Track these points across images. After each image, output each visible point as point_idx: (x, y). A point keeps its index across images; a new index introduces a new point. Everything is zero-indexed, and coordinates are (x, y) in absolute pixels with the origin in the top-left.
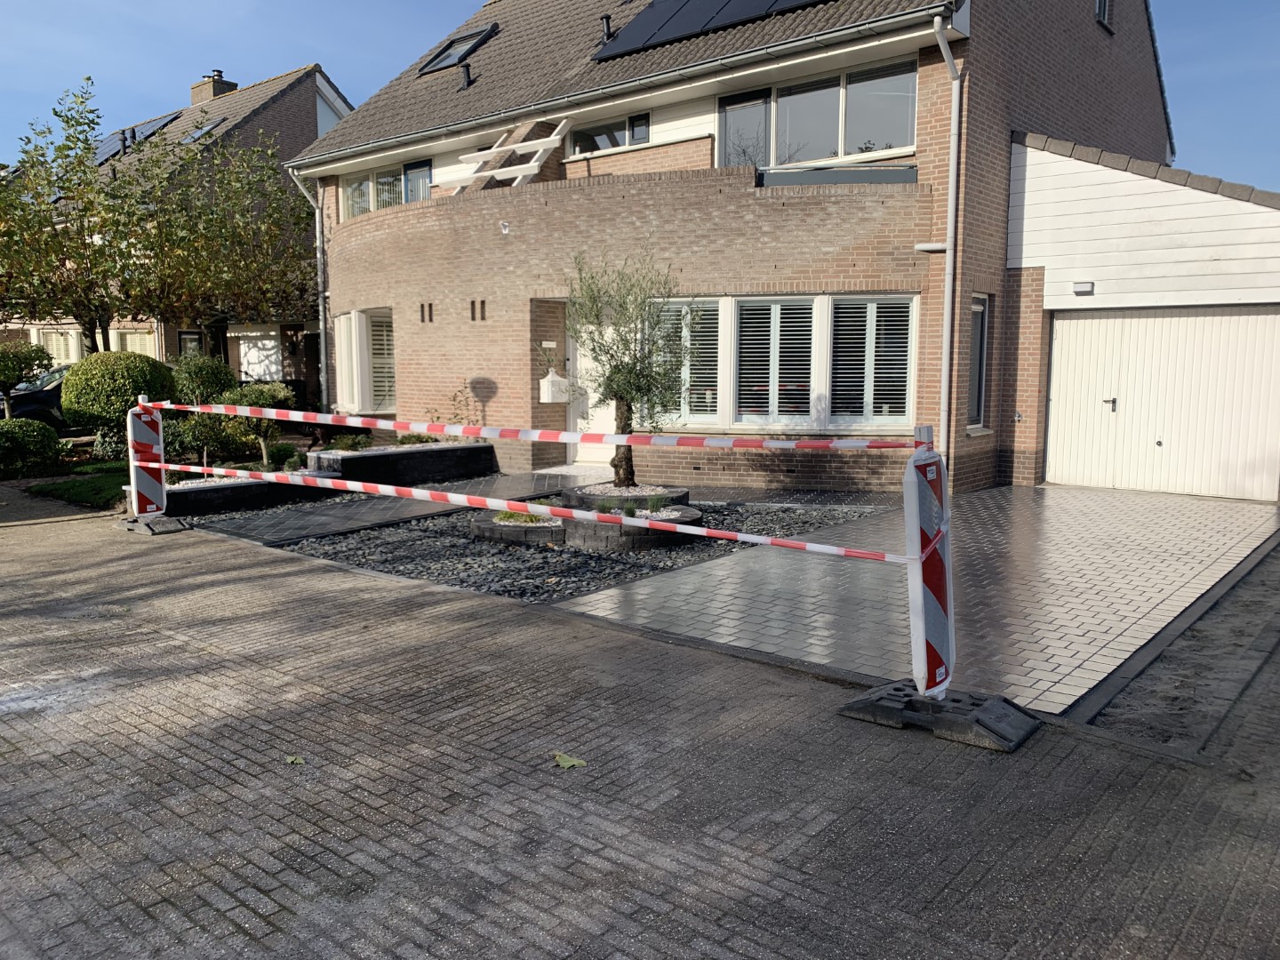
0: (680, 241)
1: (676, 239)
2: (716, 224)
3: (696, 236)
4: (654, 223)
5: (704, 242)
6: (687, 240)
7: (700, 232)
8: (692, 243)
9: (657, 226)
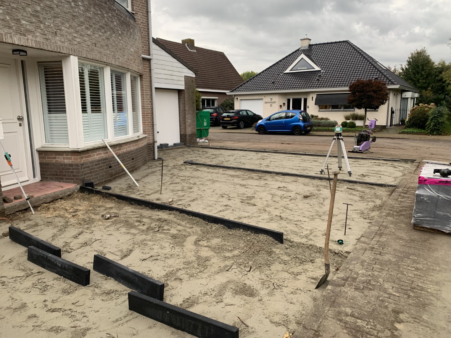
0: (94, 26)
1: (92, 24)
2: (106, 22)
3: (100, 26)
4: (82, 8)
5: (103, 31)
6: (96, 26)
7: (101, 24)
8: (98, 29)
9: (83, 11)
